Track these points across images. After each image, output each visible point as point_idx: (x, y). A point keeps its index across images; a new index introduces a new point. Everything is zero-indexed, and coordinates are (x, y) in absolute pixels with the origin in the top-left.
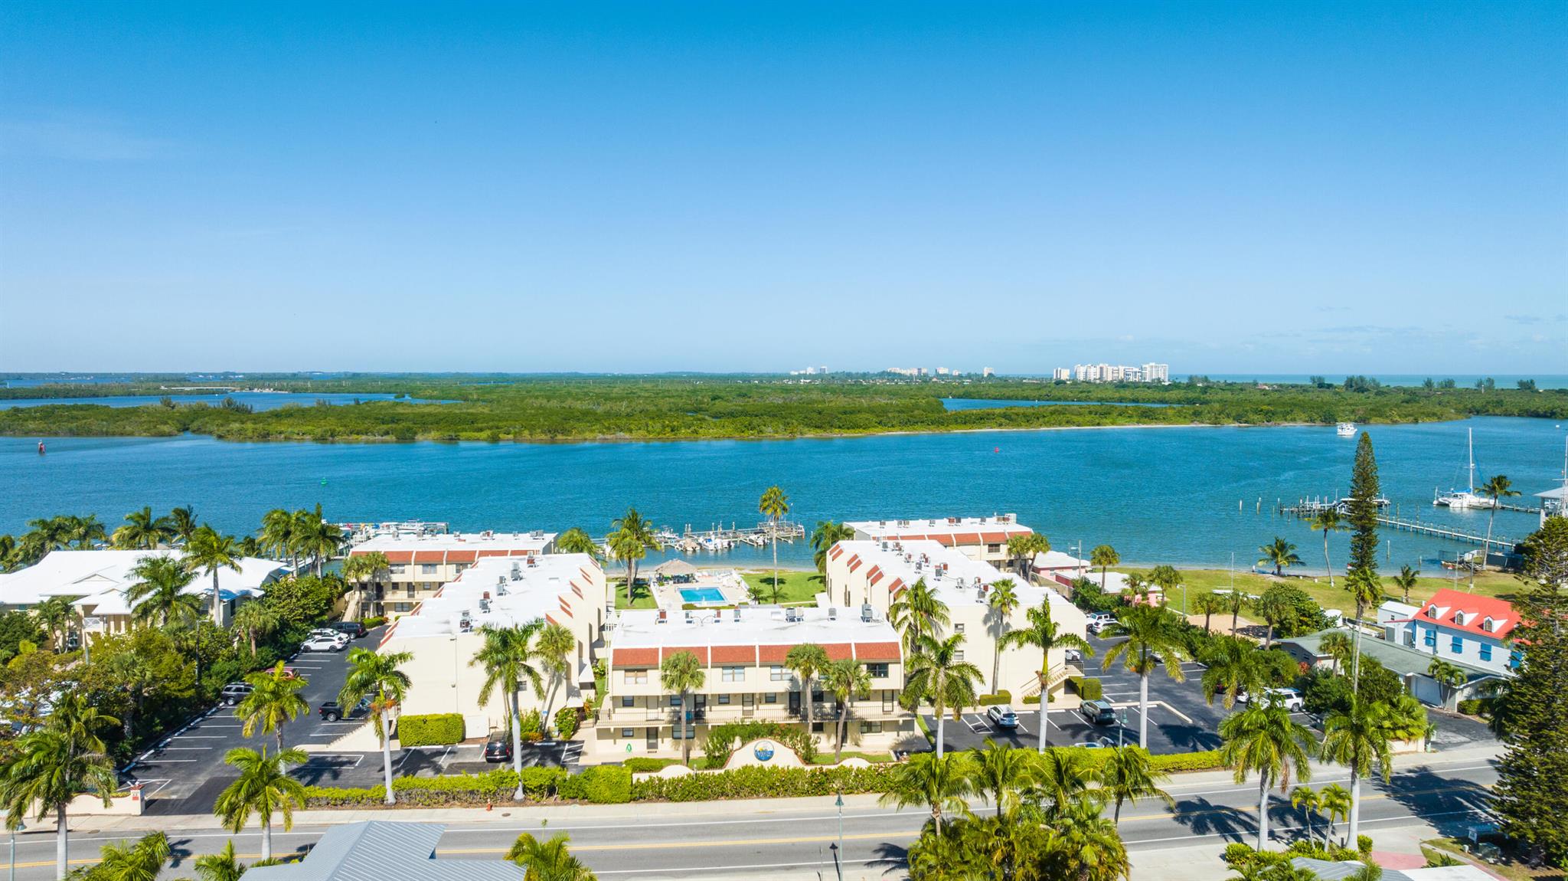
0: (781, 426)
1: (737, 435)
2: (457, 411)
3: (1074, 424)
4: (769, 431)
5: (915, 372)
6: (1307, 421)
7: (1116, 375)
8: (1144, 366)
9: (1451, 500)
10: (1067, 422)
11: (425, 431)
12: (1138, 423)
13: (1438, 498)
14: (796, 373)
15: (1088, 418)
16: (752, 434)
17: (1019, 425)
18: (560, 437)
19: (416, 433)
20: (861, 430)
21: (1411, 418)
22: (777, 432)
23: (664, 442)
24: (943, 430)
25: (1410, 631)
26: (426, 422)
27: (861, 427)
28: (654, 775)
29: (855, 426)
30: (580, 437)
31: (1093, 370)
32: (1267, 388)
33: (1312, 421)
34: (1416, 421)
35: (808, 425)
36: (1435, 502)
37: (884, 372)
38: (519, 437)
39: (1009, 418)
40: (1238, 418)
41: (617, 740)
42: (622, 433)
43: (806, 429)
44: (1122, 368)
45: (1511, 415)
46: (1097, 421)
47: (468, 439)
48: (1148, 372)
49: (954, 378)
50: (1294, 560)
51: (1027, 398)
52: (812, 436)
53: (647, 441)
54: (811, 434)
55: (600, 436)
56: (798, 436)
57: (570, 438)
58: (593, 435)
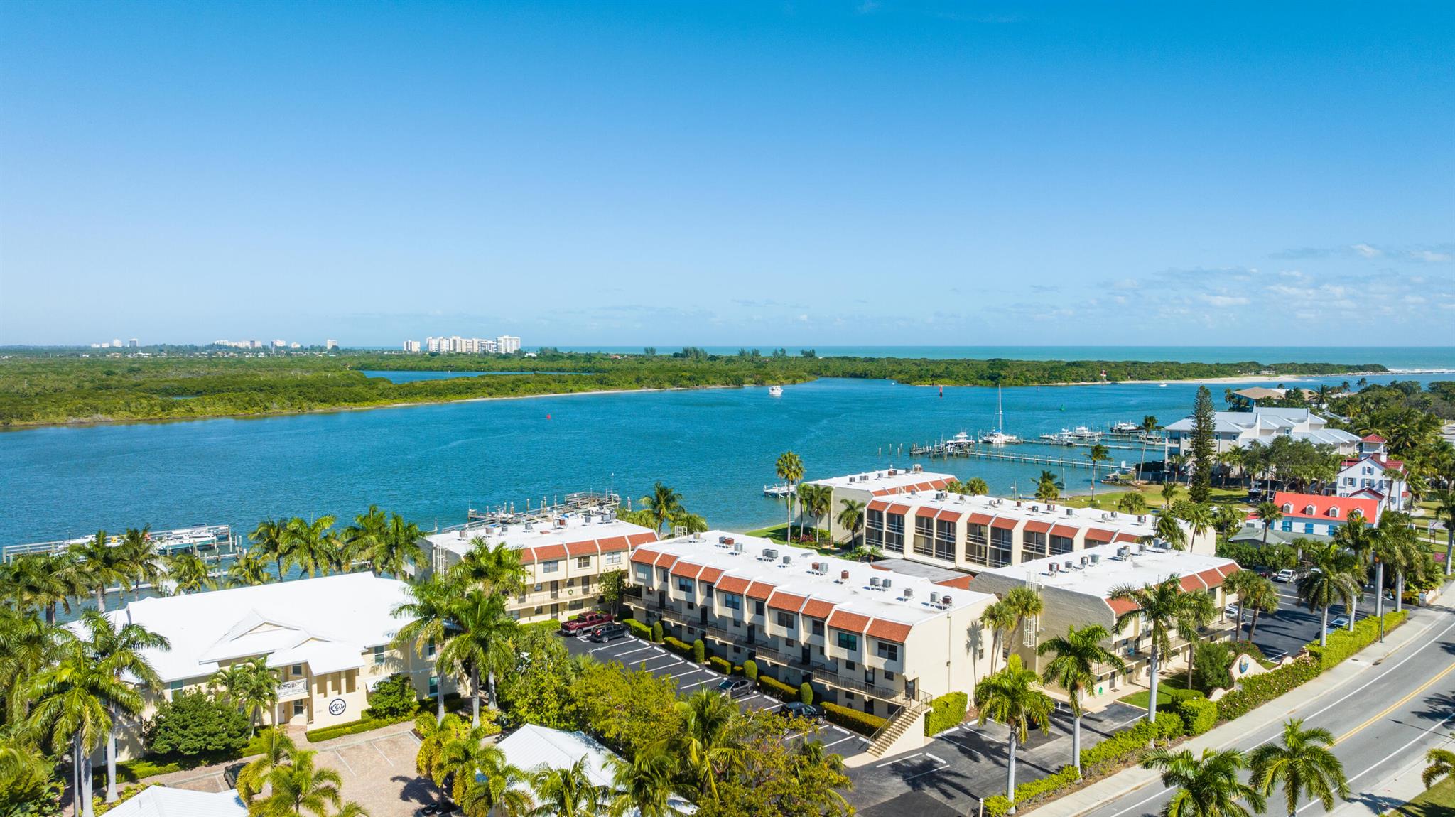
1: (240, 412)
3: (550, 391)
5: (248, 344)
6: (723, 384)
7: (470, 347)
8: (499, 339)
9: (993, 438)
14: (98, 346)
16: (257, 411)
17: (507, 394)
18: (15, 422)
21: (791, 380)
22: (283, 408)
24: (443, 400)
31: (445, 343)
32: (619, 357)
33: (727, 384)
34: (794, 382)
40: (674, 383)
42: (99, 415)
43: (312, 404)
44: (476, 341)
48: (502, 344)
52: (321, 410)
54: (319, 409)
55: (72, 419)
56: (308, 411)
57: (31, 423)
58: (62, 419)
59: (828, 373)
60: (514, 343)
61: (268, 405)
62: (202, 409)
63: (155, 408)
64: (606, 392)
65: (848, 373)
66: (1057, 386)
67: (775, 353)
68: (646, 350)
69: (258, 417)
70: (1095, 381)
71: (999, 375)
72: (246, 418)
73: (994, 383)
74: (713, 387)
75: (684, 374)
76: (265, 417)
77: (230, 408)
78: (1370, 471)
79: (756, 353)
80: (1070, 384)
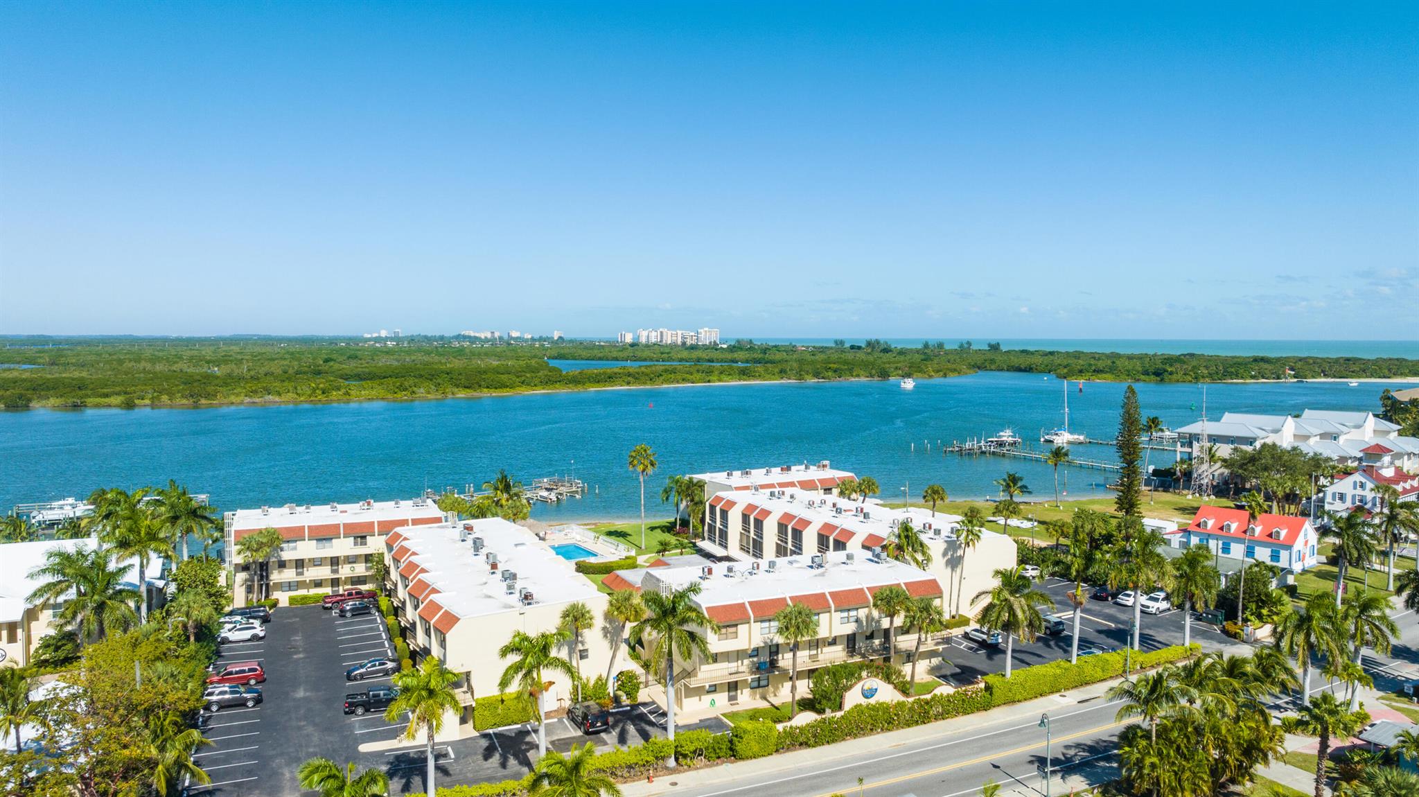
0: (433, 387)
1: (390, 396)
2: (49, 376)
4: (421, 391)
5: (489, 335)
6: (868, 377)
7: (674, 338)
8: (699, 331)
9: (1054, 437)
10: (683, 380)
11: (40, 397)
12: (740, 380)
13: (1043, 437)
14: (369, 336)
15: (698, 376)
16: (405, 395)
17: (645, 383)
18: (203, 401)
19: (30, 400)
20: (508, 389)
21: (941, 373)
22: (429, 393)
23: (315, 404)
24: (580, 388)
25: (1185, 540)
26: (41, 389)
27: (507, 386)
28: (788, 724)
29: (503, 386)
30: (226, 401)
31: (654, 334)
32: (803, 349)
33: (872, 376)
34: (945, 376)
35: (457, 386)
36: (1042, 440)
37: (459, 335)
38: (156, 402)
39: (635, 377)
40: (817, 375)
41: (702, 697)
42: (270, 397)
43: (456, 390)
44: (680, 333)
45: (1002, 370)
46: (708, 379)
47: (97, 406)
48: (702, 336)
49: (527, 340)
50: (1024, 490)
51: (616, 359)
52: (463, 396)
53: (295, 403)
54: (462, 394)
55: (248, 400)
56: (450, 396)
57: (215, 402)
58: (238, 399)
59: (993, 367)
60: (713, 335)
61: (415, 389)
62: (358, 393)
63: (317, 391)
64: (745, 382)
65: (1013, 367)
66: (1232, 383)
67: (961, 346)
68: (836, 342)
69: (406, 400)
70: (1278, 378)
71: (1166, 371)
72: (395, 400)
73: (1159, 379)
74: (857, 379)
75: (832, 365)
76: (412, 401)
77: (382, 393)
78: (1362, 486)
79: (941, 345)
80: (1247, 381)
